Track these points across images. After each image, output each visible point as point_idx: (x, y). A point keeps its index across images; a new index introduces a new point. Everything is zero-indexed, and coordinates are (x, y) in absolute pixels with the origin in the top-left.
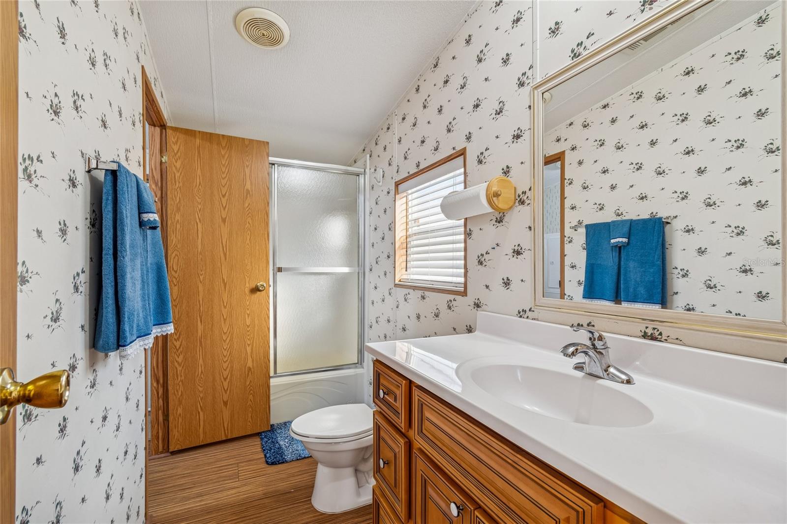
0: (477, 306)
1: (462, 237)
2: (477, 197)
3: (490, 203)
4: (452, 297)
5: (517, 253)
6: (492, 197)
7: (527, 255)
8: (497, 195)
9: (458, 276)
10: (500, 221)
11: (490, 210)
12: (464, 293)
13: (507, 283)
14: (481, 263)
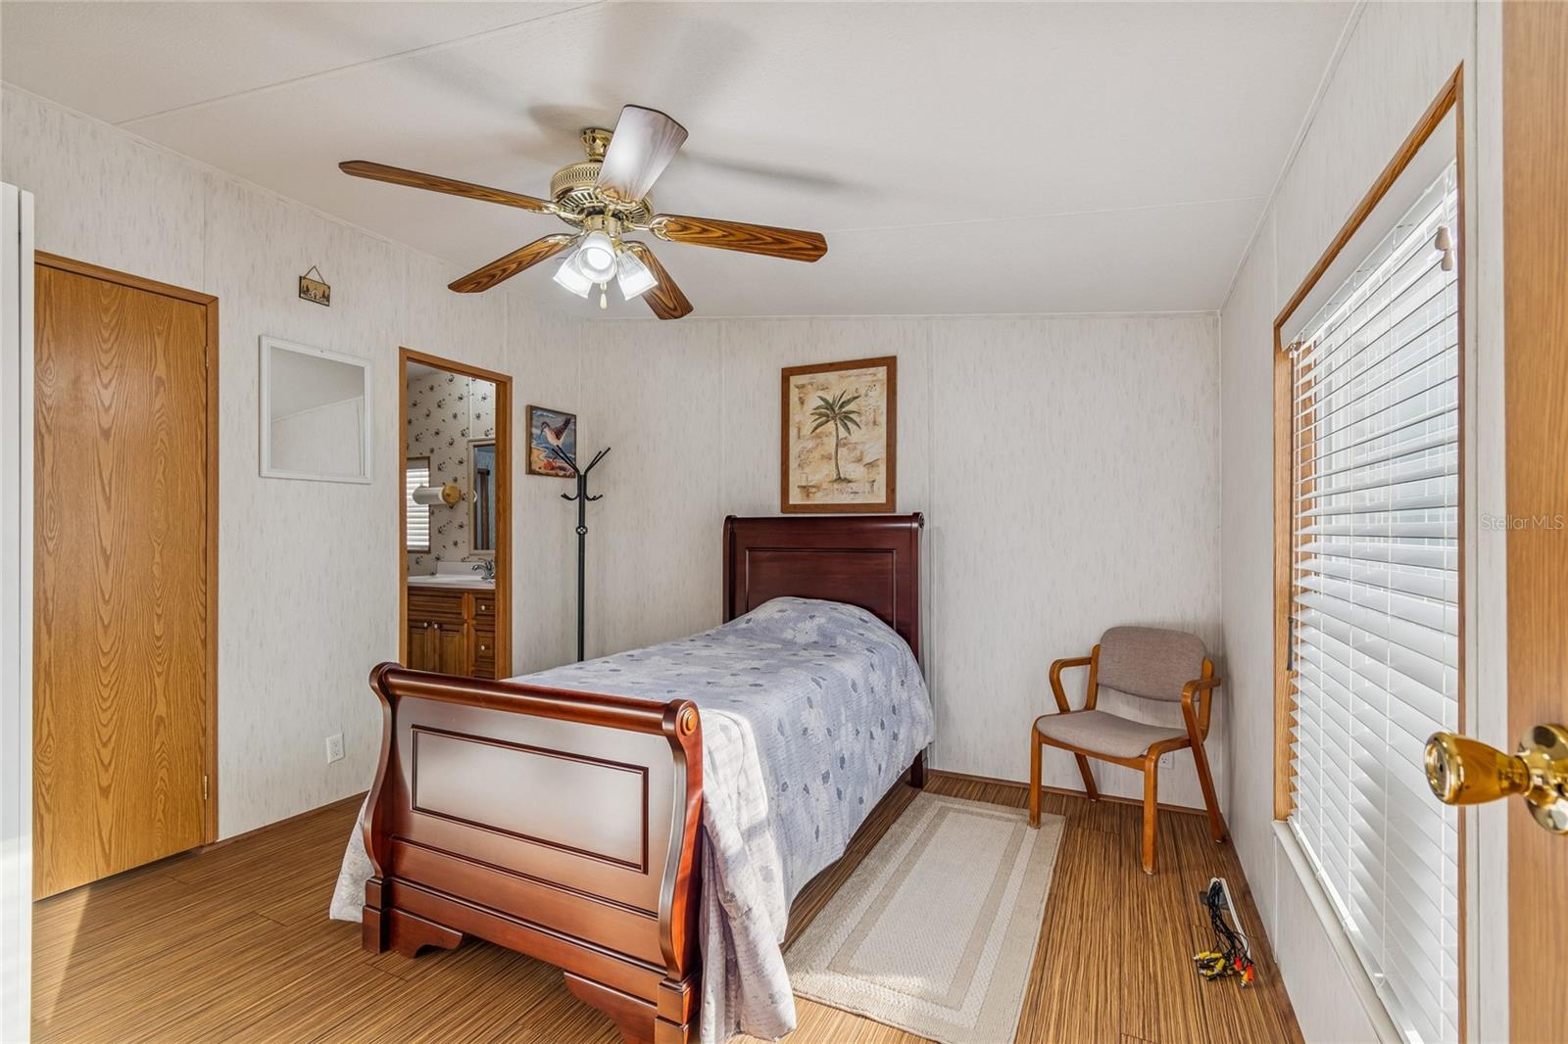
0: (438, 559)
1: (427, 514)
2: (437, 496)
3: (444, 499)
4: (419, 555)
5: (461, 527)
6: (446, 496)
7: (466, 528)
8: (448, 495)
9: (425, 529)
10: (451, 508)
11: (444, 502)
12: (429, 552)
13: (456, 544)
14: (440, 532)
